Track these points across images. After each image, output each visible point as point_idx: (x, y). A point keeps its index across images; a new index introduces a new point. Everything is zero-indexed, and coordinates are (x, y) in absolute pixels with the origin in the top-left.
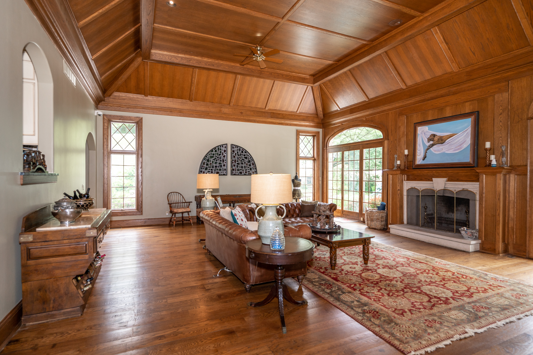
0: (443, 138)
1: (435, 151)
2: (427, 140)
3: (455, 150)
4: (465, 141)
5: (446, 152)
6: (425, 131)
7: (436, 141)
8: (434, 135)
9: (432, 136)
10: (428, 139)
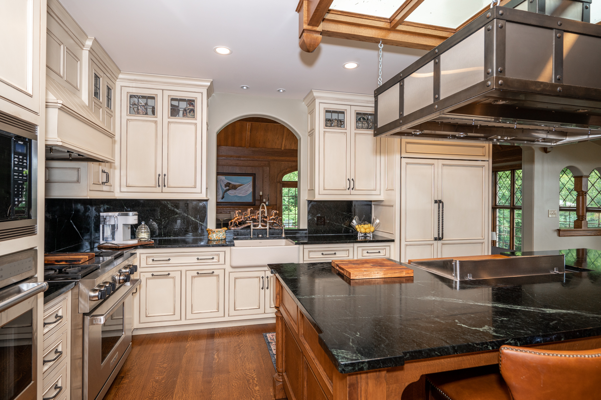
0: (236, 186)
1: (230, 194)
3: (243, 194)
4: (249, 190)
5: (238, 195)
7: (231, 187)
9: (228, 184)
10: (225, 185)
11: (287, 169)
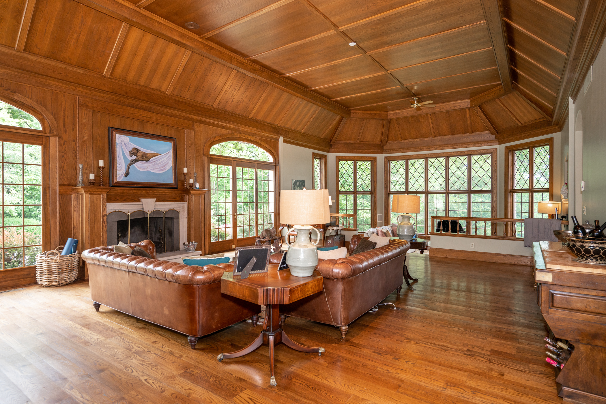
0: (147, 156)
1: (139, 168)
2: (128, 153)
3: (160, 170)
4: (168, 164)
5: (151, 171)
6: (125, 141)
7: (139, 157)
8: (138, 150)
9: (135, 151)
10: (130, 152)
11: (215, 137)
